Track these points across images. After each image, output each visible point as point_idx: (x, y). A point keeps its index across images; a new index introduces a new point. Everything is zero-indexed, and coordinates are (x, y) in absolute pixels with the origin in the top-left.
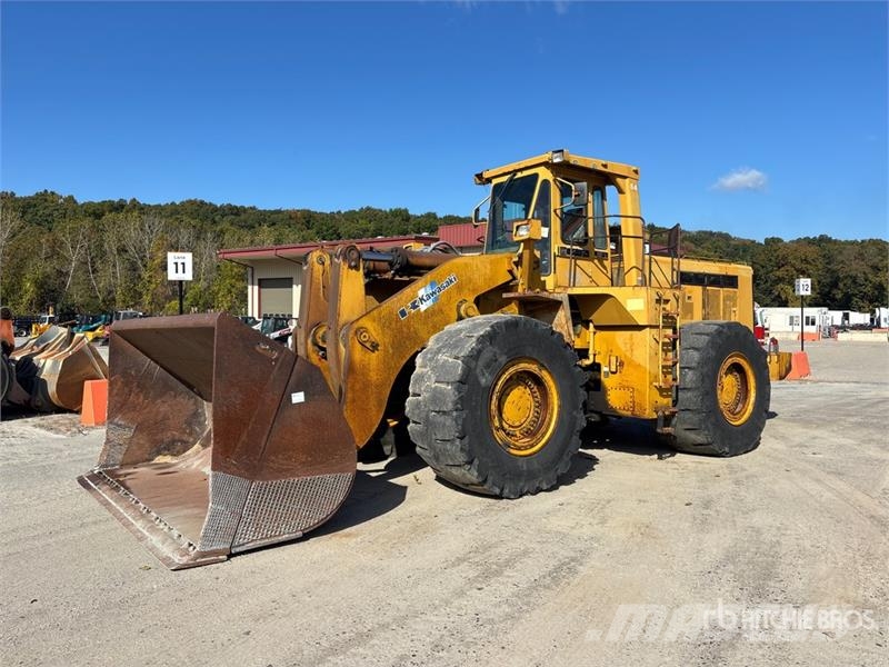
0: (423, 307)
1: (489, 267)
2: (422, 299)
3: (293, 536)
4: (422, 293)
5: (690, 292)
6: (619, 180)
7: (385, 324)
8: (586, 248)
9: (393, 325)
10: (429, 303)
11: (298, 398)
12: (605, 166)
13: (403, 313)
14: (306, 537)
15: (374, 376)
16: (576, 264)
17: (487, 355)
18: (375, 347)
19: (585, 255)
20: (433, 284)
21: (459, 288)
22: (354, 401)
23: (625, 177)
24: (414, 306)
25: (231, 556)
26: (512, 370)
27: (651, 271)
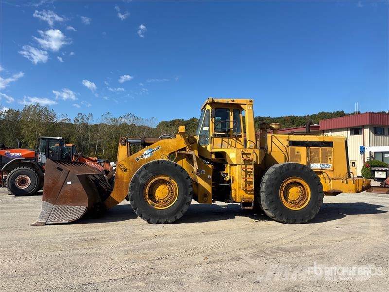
0: (146, 157)
1: (176, 143)
2: (145, 155)
3: (65, 222)
4: (146, 152)
5: (298, 150)
6: (242, 106)
7: (131, 162)
8: (229, 134)
9: (134, 163)
10: (149, 156)
11: (69, 183)
12: (233, 101)
13: (138, 159)
14: (70, 223)
15: (125, 180)
16: (222, 140)
17: (143, 173)
18: (125, 170)
19: (228, 136)
20: (150, 149)
21: (162, 150)
22: (117, 187)
23: (245, 104)
24: (142, 157)
25: (46, 225)
26: (156, 179)
27: (272, 141)
